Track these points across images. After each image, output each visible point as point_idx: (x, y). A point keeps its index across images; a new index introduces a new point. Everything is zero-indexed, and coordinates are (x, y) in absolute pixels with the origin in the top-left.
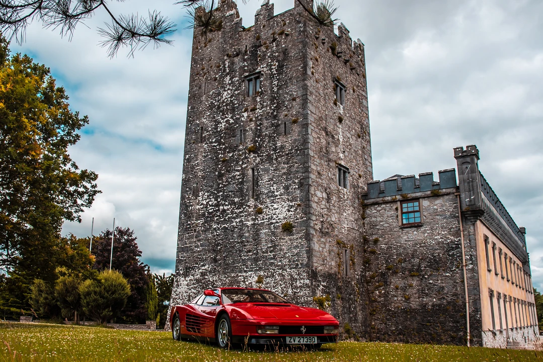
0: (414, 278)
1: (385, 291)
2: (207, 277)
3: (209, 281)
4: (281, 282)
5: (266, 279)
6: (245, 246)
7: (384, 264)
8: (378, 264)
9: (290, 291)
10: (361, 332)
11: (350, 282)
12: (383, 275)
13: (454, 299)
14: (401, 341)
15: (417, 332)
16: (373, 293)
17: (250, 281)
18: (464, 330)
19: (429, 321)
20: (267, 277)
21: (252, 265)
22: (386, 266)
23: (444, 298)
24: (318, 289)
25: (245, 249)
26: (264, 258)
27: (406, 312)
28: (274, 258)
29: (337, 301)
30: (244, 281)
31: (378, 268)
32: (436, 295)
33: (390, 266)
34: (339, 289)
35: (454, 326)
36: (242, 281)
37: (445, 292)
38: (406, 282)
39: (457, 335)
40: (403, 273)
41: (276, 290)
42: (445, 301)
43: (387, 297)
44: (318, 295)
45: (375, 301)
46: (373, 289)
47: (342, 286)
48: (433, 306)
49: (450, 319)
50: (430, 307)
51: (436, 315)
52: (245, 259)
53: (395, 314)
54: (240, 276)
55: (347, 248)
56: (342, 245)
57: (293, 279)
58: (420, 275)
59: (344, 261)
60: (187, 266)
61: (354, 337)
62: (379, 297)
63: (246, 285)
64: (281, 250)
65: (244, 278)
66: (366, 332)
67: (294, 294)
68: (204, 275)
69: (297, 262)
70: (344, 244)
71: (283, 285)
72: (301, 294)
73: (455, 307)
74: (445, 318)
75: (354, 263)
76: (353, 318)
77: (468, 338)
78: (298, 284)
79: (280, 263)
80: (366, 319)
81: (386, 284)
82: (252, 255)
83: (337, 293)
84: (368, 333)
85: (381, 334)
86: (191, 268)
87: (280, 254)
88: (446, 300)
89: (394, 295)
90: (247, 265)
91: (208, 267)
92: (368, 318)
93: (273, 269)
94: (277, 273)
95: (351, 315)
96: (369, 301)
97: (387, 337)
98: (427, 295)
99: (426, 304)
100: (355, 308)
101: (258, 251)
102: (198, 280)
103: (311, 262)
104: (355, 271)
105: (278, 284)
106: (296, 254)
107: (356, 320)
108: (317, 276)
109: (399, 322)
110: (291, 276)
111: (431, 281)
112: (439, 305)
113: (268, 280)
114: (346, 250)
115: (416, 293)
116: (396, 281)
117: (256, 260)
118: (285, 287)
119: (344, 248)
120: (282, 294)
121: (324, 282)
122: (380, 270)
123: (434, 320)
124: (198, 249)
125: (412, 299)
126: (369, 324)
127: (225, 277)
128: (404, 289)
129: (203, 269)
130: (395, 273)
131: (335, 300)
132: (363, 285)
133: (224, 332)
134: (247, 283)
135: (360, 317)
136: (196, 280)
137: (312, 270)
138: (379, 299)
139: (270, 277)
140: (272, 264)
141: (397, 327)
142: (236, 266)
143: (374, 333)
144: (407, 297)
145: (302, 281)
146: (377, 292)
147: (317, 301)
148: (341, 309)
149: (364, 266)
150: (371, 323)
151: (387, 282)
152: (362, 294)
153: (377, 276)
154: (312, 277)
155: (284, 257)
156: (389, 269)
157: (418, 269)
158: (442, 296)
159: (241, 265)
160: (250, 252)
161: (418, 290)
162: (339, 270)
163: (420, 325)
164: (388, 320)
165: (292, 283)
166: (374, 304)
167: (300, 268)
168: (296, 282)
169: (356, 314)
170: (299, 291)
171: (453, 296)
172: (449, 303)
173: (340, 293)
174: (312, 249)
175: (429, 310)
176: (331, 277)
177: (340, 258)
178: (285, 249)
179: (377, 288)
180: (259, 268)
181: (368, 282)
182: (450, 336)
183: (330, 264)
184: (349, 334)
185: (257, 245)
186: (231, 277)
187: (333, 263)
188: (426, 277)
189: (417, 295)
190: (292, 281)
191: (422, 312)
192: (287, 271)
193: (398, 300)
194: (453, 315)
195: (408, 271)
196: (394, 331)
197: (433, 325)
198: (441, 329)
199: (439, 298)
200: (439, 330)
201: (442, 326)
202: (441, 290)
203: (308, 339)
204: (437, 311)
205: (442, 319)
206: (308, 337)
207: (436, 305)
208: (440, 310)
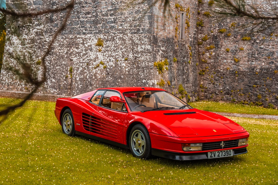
0: (246, 42)
1: (216, 53)
2: (42, 37)
3: (46, 41)
4: (121, 46)
5: (106, 42)
6: (83, 7)
7: (216, 27)
8: (211, 27)
9: (131, 56)
10: (192, 92)
11: (184, 45)
12: (215, 38)
14: (228, 100)
15: (244, 93)
16: (203, 54)
17: (89, 44)
19: (256, 84)
20: (107, 41)
21: (91, 27)
22: (219, 30)
23: (273, 63)
24: (158, 54)
25: (83, 10)
26: (104, 21)
27: (235, 74)
28: (115, 22)
29: (173, 64)
30: (83, 44)
31: (210, 30)
32: (265, 59)
33: (223, 30)
34: (175, 52)
36: (81, 43)
37: (275, 57)
38: (237, 46)
40: (235, 37)
41: (117, 53)
42: (273, 65)
43: (217, 59)
44: (158, 60)
45: (205, 62)
46: (204, 51)
47: (178, 49)
48: (261, 69)
50: (258, 70)
51: (263, 78)
52: (83, 21)
53: (223, 75)
54: (79, 38)
55: (184, 11)
56: (180, 9)
57: (134, 44)
58: (252, 39)
59: (181, 25)
60: (20, 24)
61: (186, 97)
62: (210, 58)
63: (85, 47)
64: (122, 14)
65: (83, 41)
66: (195, 91)
67: (135, 59)
68: (40, 35)
69: (138, 27)
70: (181, 8)
71: (124, 50)
72: (142, 59)
74: (272, 81)
75: (188, 27)
76: (186, 80)
78: (139, 49)
79: (121, 28)
80: (196, 79)
81: (217, 46)
82: (91, 17)
83: (174, 57)
84: (197, 92)
85: (209, 93)
86: (24, 27)
87: (121, 18)
88: (275, 64)
89: (224, 57)
90: (86, 28)
91: (44, 27)
92: (197, 78)
93: (113, 33)
94: (118, 37)
95: (184, 77)
96: (199, 62)
97: (214, 96)
98: (256, 59)
99: (255, 67)
100: (187, 70)
101: (97, 14)
102: (33, 39)
103: (152, 28)
104: (189, 33)
105: (118, 48)
106: (138, 19)
107: (188, 81)
108: (157, 42)
109: (227, 83)
110: (133, 41)
111: (262, 46)
112: (267, 69)
113: (109, 43)
114: (183, 14)
115: (245, 57)
116: (228, 44)
117: (96, 23)
118: (126, 52)
119: (181, 12)
120: (123, 58)
121: (163, 47)
122: (212, 32)
123: (261, 83)
124: (31, 8)
125: (241, 62)
126: (198, 84)
127: (63, 38)
128: (235, 52)
129: (38, 29)
130: (227, 36)
131: (171, 64)
132: (195, 47)
133: (139, 142)
134: (86, 45)
135: (191, 78)
136: (31, 39)
137: (154, 36)
138: (209, 61)
139: (110, 41)
140: (112, 28)
141: (225, 87)
142: (74, 28)
143: (202, 91)
144: (236, 60)
145: (143, 46)
146: (208, 54)
147: (158, 66)
148: (176, 71)
149: (197, 28)
150: (200, 82)
151: (218, 45)
152: (194, 56)
153: (208, 39)
154: (153, 43)
155: (125, 21)
156: (221, 33)
157: (250, 34)
158: (271, 61)
159: (79, 27)
160: (88, 14)
161: (249, 53)
162: (176, 33)
163: (247, 86)
164: (217, 81)
165: (133, 47)
166: (204, 65)
167: (142, 33)
168: (137, 47)
169: (188, 75)
170: (140, 55)
173: (176, 57)
174: (154, 15)
175: (257, 73)
176: (169, 42)
177: (177, 22)
178: (126, 13)
179: (208, 50)
180: (99, 31)
181: (199, 44)
182: (274, 98)
183: (169, 28)
184: (182, 94)
185: (96, 7)
186: (69, 38)
187: (172, 28)
188: (258, 41)
189: (247, 58)
190: (133, 45)
191: (250, 75)
192: (128, 36)
193: (227, 62)
195: (241, 35)
196: (222, 91)
197: (260, 87)
198: (266, 91)
199: (267, 63)
200: (264, 92)
201: (268, 88)
202: (271, 55)
203: (226, 153)
204: (265, 74)
205: (268, 82)
206: (226, 151)
207: (265, 69)
208: (268, 73)
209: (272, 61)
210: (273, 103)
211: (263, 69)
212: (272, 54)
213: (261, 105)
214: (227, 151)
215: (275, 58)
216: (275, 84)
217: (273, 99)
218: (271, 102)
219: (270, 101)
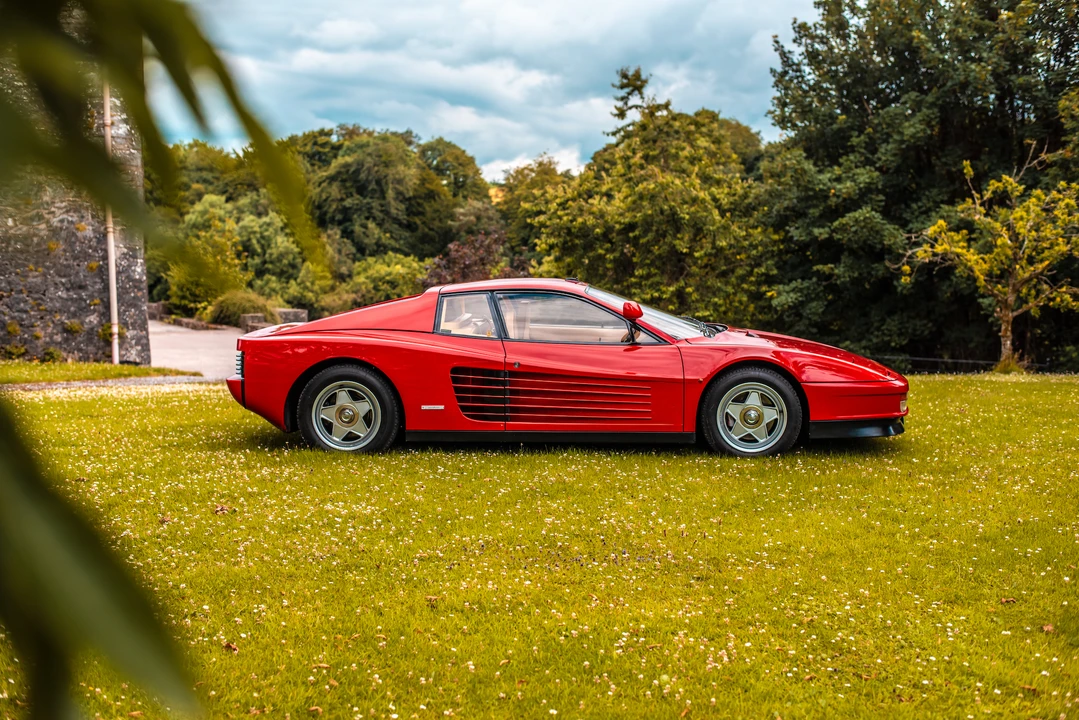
13: (72, 222)
18: (101, 308)
23: (40, 218)
32: (16, 206)
35: (72, 299)
37: (46, 198)
39: (82, 323)
42: (43, 226)
48: (5, 239)
49: (58, 279)
51: (16, 267)
73: (72, 245)
74: (44, 275)
77: (115, 329)
88: (48, 222)
112: (26, 239)
123: (9, 283)
158: (34, 212)
171: (67, 212)
172: (55, 232)
182: (60, 328)
194: (68, 266)
197: (8, 297)
198: (32, 308)
199: (24, 219)
200: (26, 312)
201: (35, 299)
202: (33, 193)
204: (19, 255)
205: (34, 279)
207: (16, 238)
208: (28, 252)
209: (38, 213)
210: (57, 343)
211: (10, 239)
212: (35, 189)
213: (23, 355)
215: (47, 204)
216: (56, 284)
217: (55, 331)
218: (53, 342)
219: (48, 339)
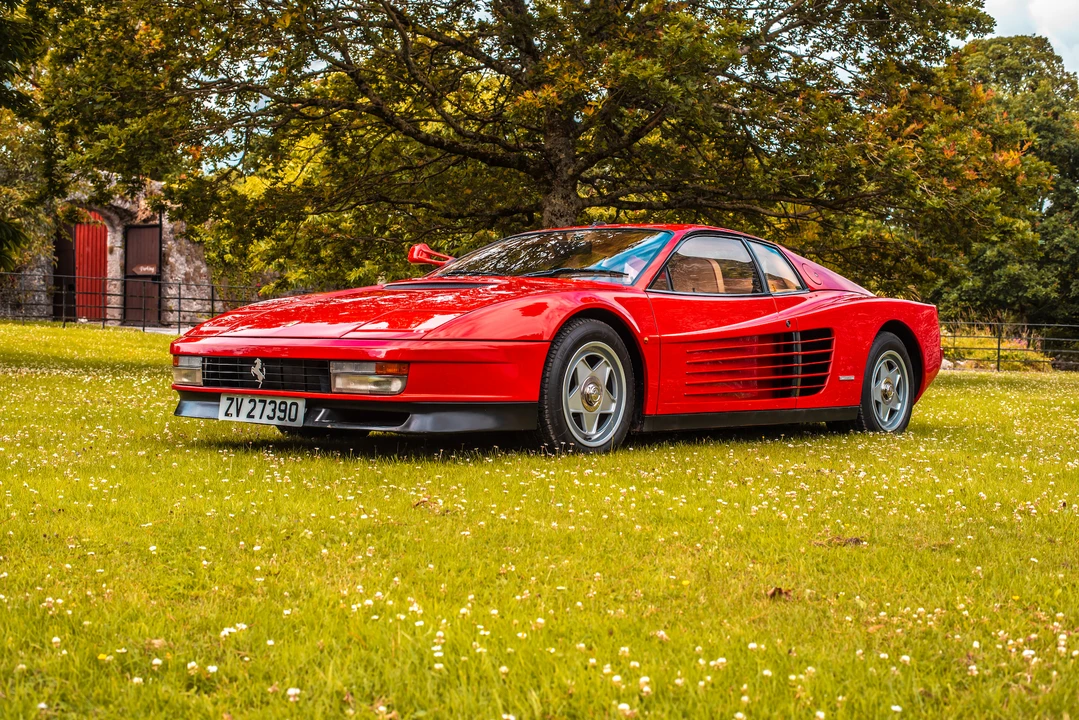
203: (277, 410)
206: (278, 402)
214: (281, 403)
